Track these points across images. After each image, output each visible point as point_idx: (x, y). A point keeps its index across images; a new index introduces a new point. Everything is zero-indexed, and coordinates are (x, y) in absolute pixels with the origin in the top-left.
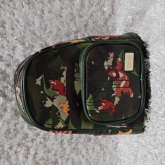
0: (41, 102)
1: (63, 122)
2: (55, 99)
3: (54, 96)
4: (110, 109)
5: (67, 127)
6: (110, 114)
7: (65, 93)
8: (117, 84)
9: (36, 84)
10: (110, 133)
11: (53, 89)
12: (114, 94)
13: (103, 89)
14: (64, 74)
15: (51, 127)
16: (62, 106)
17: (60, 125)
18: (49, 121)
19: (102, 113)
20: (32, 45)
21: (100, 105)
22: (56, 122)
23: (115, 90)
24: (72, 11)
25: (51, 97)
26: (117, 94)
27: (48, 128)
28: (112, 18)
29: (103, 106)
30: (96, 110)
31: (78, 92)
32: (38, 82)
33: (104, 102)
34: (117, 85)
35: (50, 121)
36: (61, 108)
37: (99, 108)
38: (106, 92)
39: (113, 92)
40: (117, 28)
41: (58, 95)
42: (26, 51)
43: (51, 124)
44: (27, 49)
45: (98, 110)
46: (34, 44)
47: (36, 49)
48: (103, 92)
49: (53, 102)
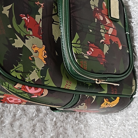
0: (7, 39)
1: (38, 71)
2: (28, 39)
3: (26, 36)
7: (41, 36)
8: (104, 29)
9: (3, 12)
10: (94, 101)
11: (25, 26)
12: (103, 41)
13: (91, 31)
15: (21, 76)
16: (37, 51)
18: (18, 66)
21: (89, 50)
23: (103, 35)
25: (22, 35)
26: (106, 41)
29: (92, 52)
30: (84, 54)
31: (56, 39)
34: (105, 31)
35: (20, 67)
36: (35, 52)
37: (88, 52)
38: (94, 34)
39: (102, 38)
41: (31, 36)
43: (21, 72)
45: (86, 55)
49: (25, 42)
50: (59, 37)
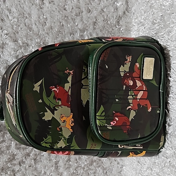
0: (38, 113)
1: (65, 140)
2: (57, 110)
3: (55, 107)
4: (124, 125)
5: (69, 146)
6: (125, 132)
7: (70, 103)
8: (133, 94)
9: (34, 89)
10: (119, 154)
11: (55, 98)
12: (130, 107)
13: (117, 100)
14: (70, 79)
15: (50, 145)
16: (65, 120)
17: (62, 144)
18: (47, 139)
19: (114, 130)
20: (26, 43)
21: (113, 120)
22: (56, 140)
23: (130, 101)
24: (78, 3)
25: (52, 107)
26: (133, 107)
27: (46, 147)
28: (126, 16)
29: (116, 121)
30: (107, 125)
31: (84, 103)
32: (37, 87)
33: (117, 116)
34: (134, 96)
35: (49, 139)
36: (63, 122)
37: (112, 123)
38: (120, 103)
39: (129, 104)
40: (132, 28)
41: (60, 106)
42: (19, 51)
43: (50, 143)
44: (19, 48)
45: (110, 126)
46: (29, 42)
47: (31, 48)
48: (117, 103)
49: (53, 114)
50: (88, 100)
